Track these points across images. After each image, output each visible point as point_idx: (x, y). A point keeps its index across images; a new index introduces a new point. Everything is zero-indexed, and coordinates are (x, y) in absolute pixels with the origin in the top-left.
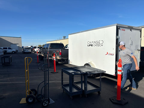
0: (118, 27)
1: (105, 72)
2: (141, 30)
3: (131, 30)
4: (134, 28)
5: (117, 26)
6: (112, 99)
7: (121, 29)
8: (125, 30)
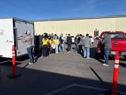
0: (15, 20)
1: (2, 56)
2: (34, 24)
3: (26, 23)
4: (28, 22)
5: (13, 19)
6: (10, 76)
7: (17, 22)
8: (20, 23)
